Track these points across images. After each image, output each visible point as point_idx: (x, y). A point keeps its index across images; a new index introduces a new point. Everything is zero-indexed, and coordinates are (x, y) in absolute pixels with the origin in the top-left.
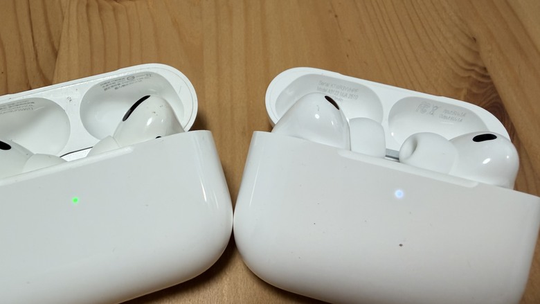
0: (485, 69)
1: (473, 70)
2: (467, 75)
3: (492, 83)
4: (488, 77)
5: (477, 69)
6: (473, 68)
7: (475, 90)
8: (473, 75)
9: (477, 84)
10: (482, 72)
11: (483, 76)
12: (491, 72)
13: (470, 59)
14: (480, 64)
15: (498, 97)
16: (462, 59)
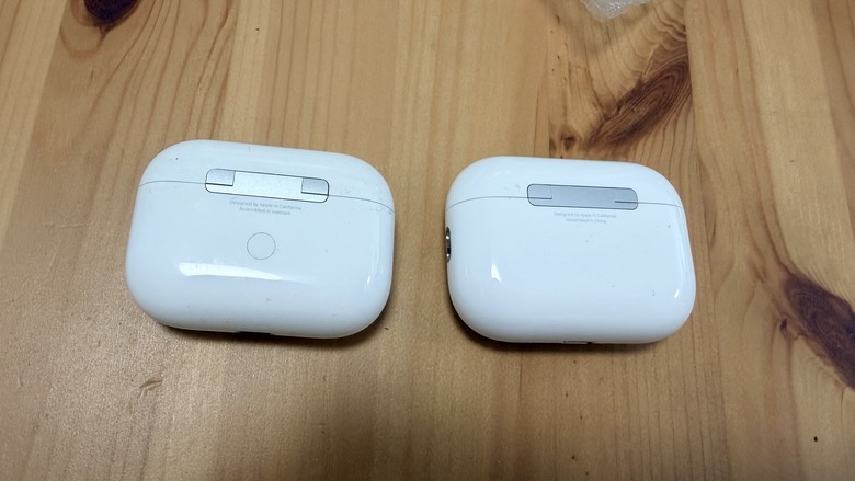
0: (684, 27)
1: (671, 26)
2: (665, 29)
3: (686, 43)
4: (685, 36)
5: (676, 26)
6: (673, 24)
7: (666, 47)
8: (670, 31)
9: (672, 41)
10: (680, 30)
11: (680, 34)
12: (689, 32)
13: (673, 14)
14: (681, 21)
15: (687, 57)
16: (665, 13)
